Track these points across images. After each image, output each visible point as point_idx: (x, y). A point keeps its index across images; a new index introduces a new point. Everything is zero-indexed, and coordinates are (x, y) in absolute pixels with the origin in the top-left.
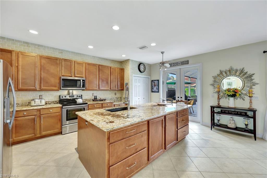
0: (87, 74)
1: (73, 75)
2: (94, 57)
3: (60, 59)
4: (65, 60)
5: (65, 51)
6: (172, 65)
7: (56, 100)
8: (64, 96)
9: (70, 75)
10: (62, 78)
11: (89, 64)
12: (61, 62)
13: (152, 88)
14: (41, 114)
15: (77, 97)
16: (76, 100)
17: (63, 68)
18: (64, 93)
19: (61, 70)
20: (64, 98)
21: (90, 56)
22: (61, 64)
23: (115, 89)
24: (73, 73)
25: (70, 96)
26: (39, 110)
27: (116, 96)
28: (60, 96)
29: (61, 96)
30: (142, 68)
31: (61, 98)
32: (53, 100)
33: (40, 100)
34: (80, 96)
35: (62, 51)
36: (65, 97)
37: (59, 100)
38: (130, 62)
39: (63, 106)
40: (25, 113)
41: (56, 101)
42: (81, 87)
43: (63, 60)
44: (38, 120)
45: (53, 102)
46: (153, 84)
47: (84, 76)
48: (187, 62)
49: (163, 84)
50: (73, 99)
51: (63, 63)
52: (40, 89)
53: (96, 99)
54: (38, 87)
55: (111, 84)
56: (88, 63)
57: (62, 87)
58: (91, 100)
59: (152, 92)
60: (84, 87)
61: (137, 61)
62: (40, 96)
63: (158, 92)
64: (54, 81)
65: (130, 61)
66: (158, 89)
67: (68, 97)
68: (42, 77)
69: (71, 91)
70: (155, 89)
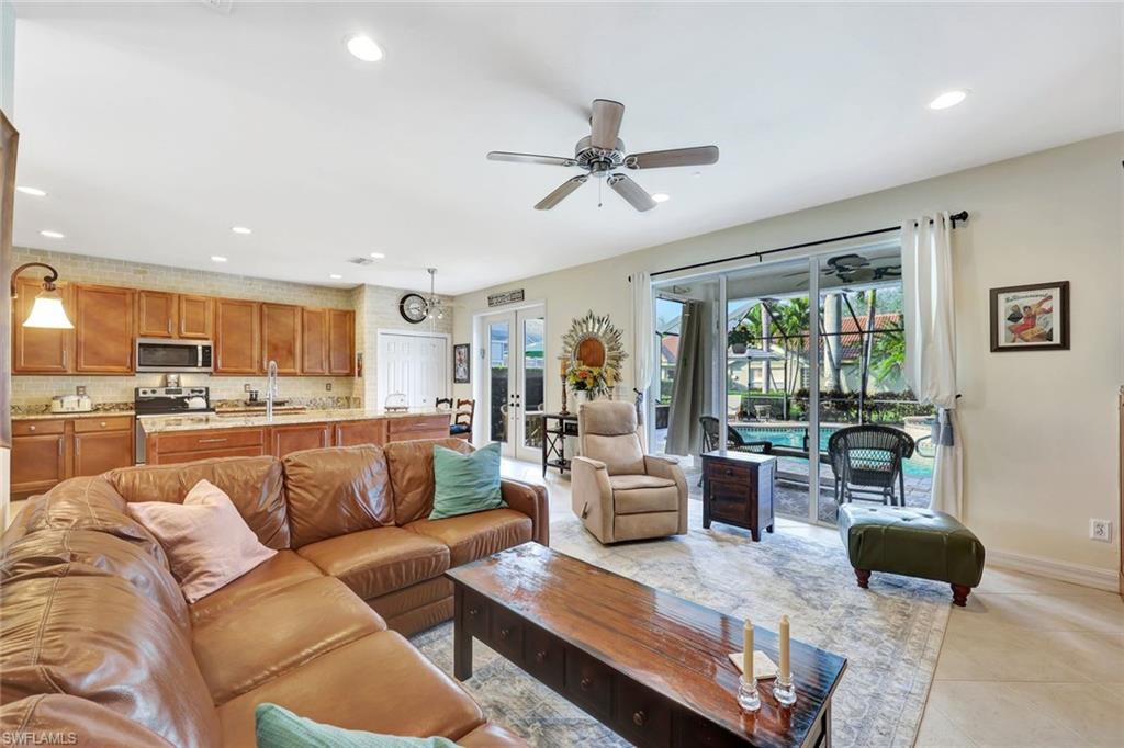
0: (220, 330)
1: (175, 334)
2: (251, 279)
3: (133, 292)
4: (150, 293)
5: (154, 266)
6: (495, 300)
7: (125, 401)
8: (149, 391)
9: (166, 333)
10: (139, 341)
11: (227, 303)
12: (137, 298)
13: (455, 371)
14: (76, 430)
15: (191, 395)
16: (186, 400)
17: (143, 316)
18: (151, 383)
19: (136, 319)
20: (149, 394)
21: (238, 277)
22: (136, 305)
23: (320, 371)
24: (176, 328)
25: (168, 392)
26: (71, 422)
27: (330, 394)
28: (137, 390)
29: (141, 391)
30: (413, 308)
31: (141, 395)
32: (119, 401)
33: (76, 398)
34: (201, 392)
35: (142, 268)
36: (154, 392)
37: (133, 401)
38: (367, 294)
39: (137, 413)
40: (33, 428)
41: (126, 404)
42: (200, 364)
43: (143, 294)
44: (67, 446)
45: (118, 405)
46: (458, 357)
47: (209, 334)
48: (520, 296)
49: (483, 357)
50: (178, 398)
51: (144, 301)
52: (77, 370)
53: (255, 400)
54: (69, 365)
55: (306, 357)
56: (222, 299)
57: (140, 365)
58: (241, 404)
59: (455, 381)
60: (210, 366)
61: (394, 290)
62: (78, 388)
63: (468, 381)
64: (115, 349)
65: (366, 289)
66: (468, 372)
67: (161, 393)
68: (82, 339)
69: (173, 377)
70: (461, 374)
